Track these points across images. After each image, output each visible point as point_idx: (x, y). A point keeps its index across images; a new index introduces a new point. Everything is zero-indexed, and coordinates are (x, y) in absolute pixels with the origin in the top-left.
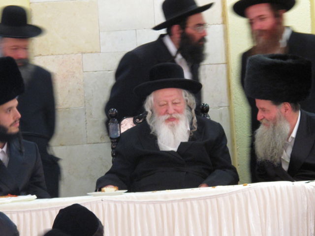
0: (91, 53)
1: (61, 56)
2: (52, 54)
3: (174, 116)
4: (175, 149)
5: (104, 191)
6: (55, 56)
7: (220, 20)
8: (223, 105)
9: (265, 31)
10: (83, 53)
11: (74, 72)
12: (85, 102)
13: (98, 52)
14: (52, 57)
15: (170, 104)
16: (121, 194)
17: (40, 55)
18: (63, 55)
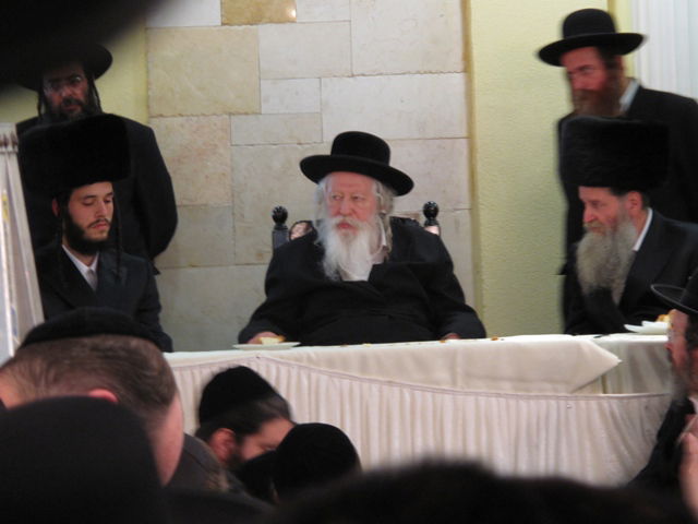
0: (246, 114)
1: (195, 119)
2: (181, 115)
3: (349, 220)
4: (365, 278)
5: (260, 343)
6: (185, 118)
7: (460, 67)
8: (463, 206)
9: (591, 92)
10: (230, 114)
11: (216, 145)
12: (233, 196)
13: (256, 114)
14: (180, 119)
15: (347, 198)
16: (288, 348)
17: (161, 116)
18: (197, 116)
